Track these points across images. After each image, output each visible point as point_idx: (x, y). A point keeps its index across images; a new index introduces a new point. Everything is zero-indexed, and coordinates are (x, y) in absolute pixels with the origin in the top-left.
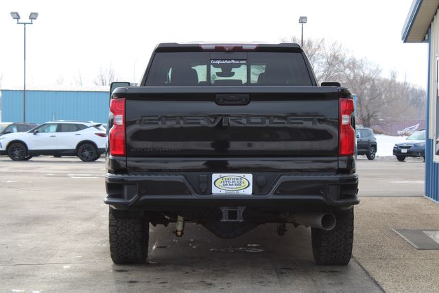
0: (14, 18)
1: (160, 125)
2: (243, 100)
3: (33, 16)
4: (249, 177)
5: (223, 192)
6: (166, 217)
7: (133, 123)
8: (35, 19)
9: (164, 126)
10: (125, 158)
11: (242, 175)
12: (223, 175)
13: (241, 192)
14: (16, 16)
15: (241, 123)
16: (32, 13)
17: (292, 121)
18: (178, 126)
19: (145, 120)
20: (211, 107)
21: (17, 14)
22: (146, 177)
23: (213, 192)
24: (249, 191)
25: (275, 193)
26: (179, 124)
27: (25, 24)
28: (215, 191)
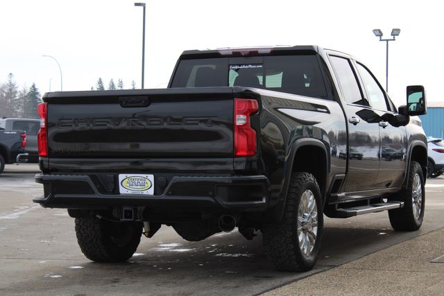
0: (377, 36)
1: (74, 128)
2: (143, 102)
3: (395, 32)
4: (151, 177)
5: (130, 192)
6: (98, 216)
7: (54, 125)
8: (398, 35)
9: (77, 129)
10: (47, 159)
11: (145, 176)
12: (129, 175)
13: (145, 193)
14: (379, 33)
15: (142, 125)
16: (393, 30)
17: (188, 122)
18: (89, 128)
19: (62, 123)
20: (116, 109)
21: (379, 31)
22: (58, 176)
23: (121, 192)
24: (151, 192)
25: (167, 194)
26: (89, 126)
27: (387, 41)
28: (122, 191)
